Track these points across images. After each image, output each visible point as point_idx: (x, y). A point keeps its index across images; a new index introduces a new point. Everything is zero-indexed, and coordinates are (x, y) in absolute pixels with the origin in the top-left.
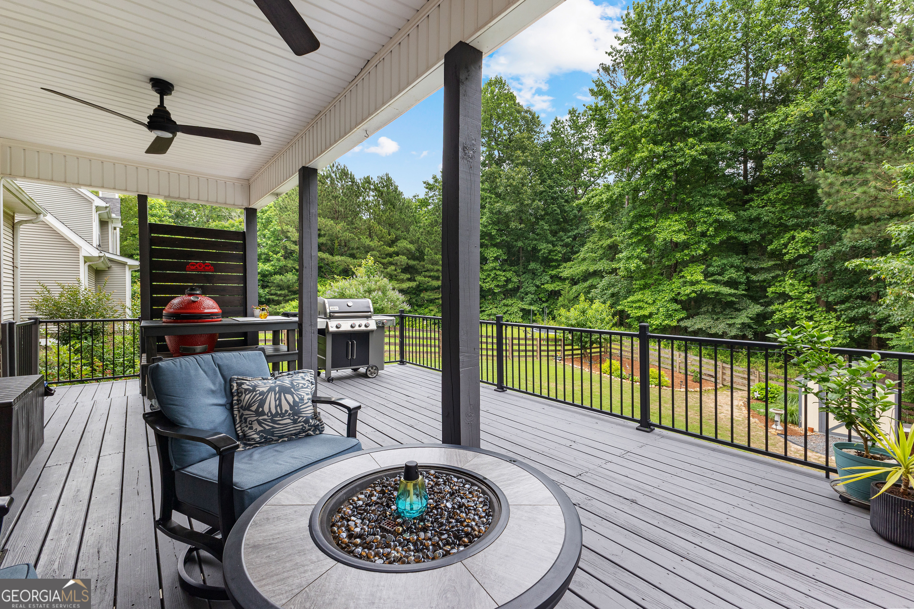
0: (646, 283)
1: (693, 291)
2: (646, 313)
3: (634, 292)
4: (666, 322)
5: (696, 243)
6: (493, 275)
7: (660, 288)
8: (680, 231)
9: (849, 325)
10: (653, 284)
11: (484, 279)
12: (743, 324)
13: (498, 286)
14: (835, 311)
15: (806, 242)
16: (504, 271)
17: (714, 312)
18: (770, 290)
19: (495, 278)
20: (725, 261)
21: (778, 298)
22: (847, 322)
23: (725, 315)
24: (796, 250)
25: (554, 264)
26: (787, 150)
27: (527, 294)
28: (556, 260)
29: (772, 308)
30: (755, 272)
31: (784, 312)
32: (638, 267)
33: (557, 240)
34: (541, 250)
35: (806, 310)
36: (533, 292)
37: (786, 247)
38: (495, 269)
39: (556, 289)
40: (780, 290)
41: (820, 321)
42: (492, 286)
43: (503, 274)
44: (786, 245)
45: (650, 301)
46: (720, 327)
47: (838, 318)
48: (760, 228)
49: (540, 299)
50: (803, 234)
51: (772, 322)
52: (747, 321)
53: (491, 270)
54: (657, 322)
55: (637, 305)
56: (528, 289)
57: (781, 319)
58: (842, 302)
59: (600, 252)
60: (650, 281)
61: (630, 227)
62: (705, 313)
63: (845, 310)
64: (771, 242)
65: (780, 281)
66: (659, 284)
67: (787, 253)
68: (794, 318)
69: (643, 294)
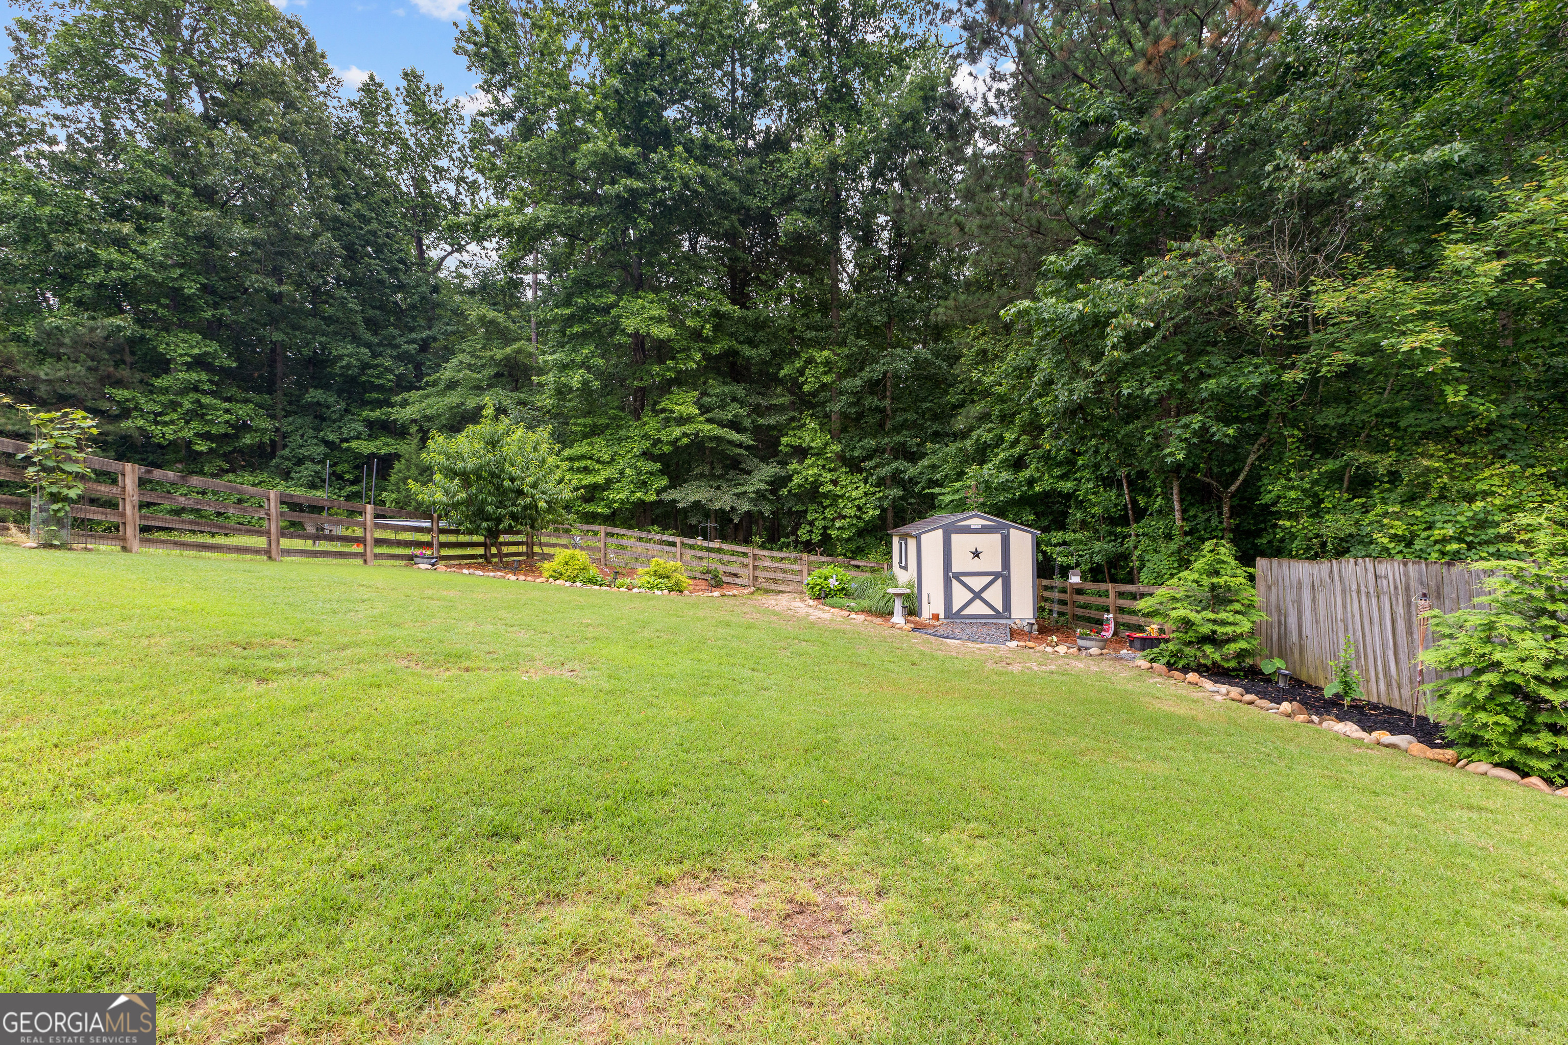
0: (595, 425)
1: (685, 435)
2: (600, 479)
4: (637, 495)
5: (683, 350)
6: (187, 405)
7: (623, 433)
8: (660, 320)
9: (878, 489)
10: (607, 426)
11: (160, 414)
12: (757, 492)
13: (207, 436)
14: (860, 471)
15: (828, 366)
16: (228, 400)
17: (713, 477)
18: (784, 441)
20: (726, 389)
21: (795, 454)
22: (877, 485)
23: (728, 480)
24: (817, 377)
25: (374, 395)
26: (808, 213)
27: (300, 462)
28: (380, 388)
29: (788, 469)
30: (764, 411)
31: (805, 473)
32: (585, 383)
34: (340, 357)
35: (830, 470)
36: (317, 458)
37: (802, 375)
38: (196, 389)
39: (383, 452)
40: (796, 442)
41: (846, 486)
42: (188, 434)
43: (226, 405)
44: (802, 370)
45: (606, 458)
46: (725, 500)
47: (866, 482)
48: (769, 339)
49: (340, 477)
50: (826, 353)
51: (789, 491)
52: (764, 487)
53: (183, 392)
54: (622, 496)
55: (582, 464)
56: (303, 451)
57: (800, 486)
58: (869, 457)
59: (491, 371)
60: (602, 421)
62: (702, 475)
63: (876, 467)
64: (784, 364)
65: (796, 428)
66: (620, 426)
68: (816, 484)
69: (591, 444)
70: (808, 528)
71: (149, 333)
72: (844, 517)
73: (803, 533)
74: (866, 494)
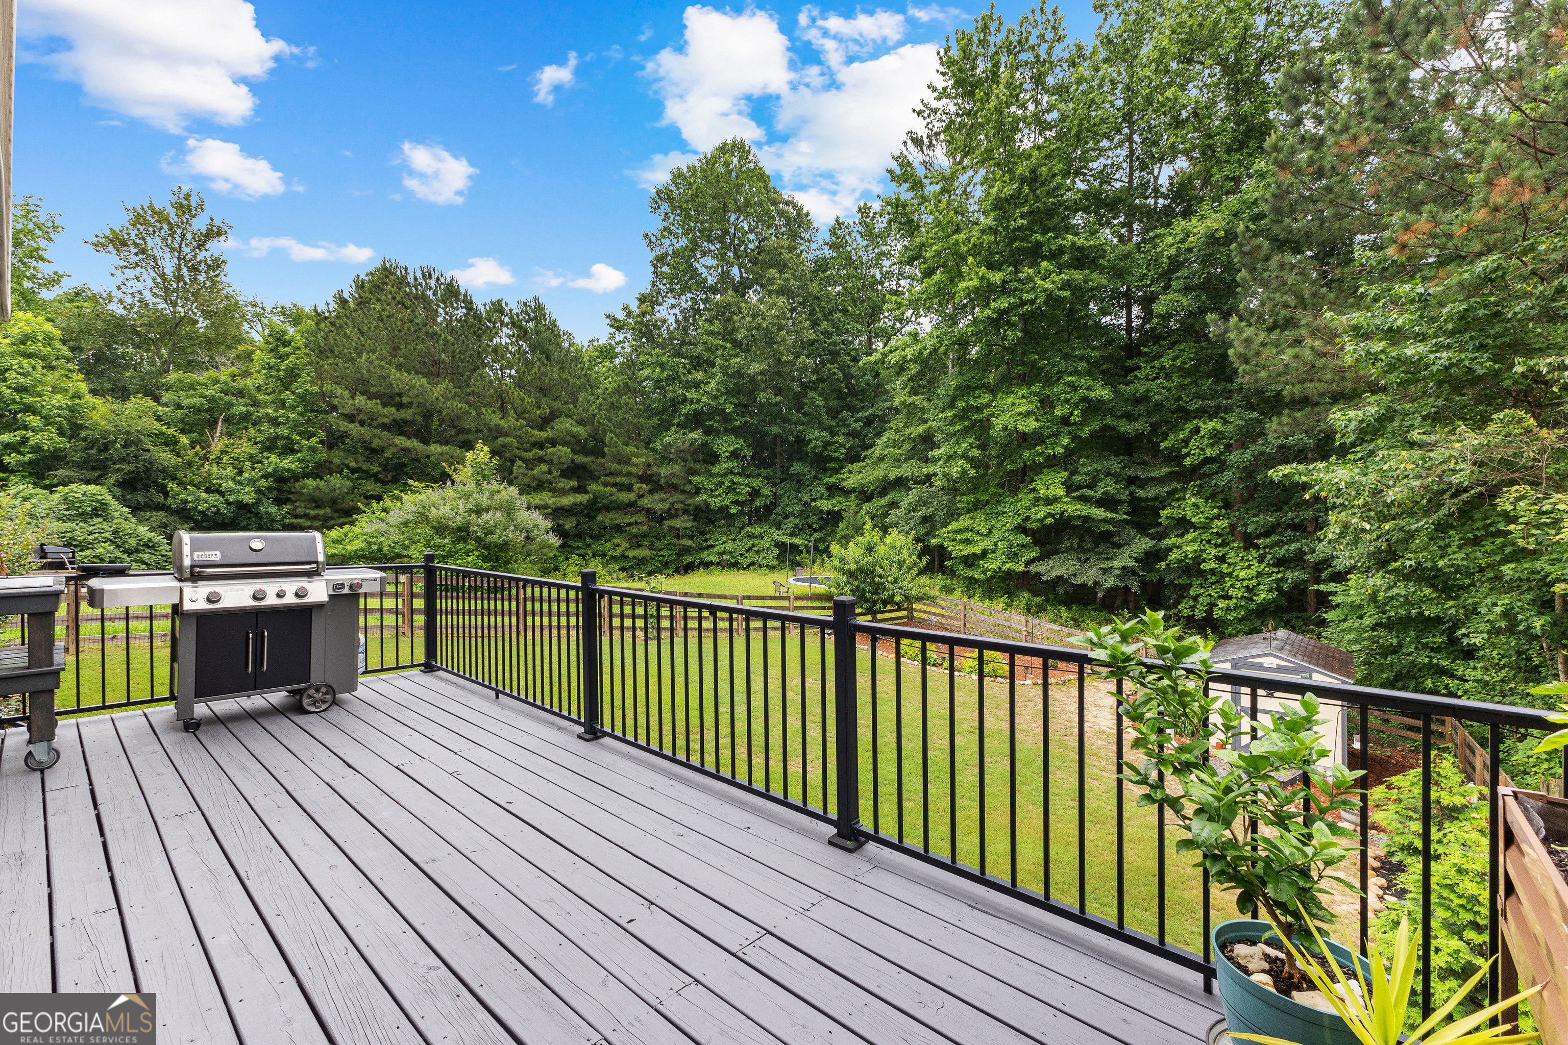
0: (978, 501)
1: (1050, 515)
2: (977, 550)
3: (959, 515)
4: (1008, 566)
5: (1053, 435)
6: (727, 484)
7: (1000, 508)
8: (1028, 414)
9: (1276, 570)
10: (987, 502)
11: (712, 491)
12: (1124, 568)
13: (736, 503)
14: (1257, 547)
15: (1216, 436)
16: (748, 476)
17: (1080, 549)
18: (1164, 513)
19: (729, 490)
20: (1097, 466)
21: (1175, 527)
22: (1274, 565)
23: (1098, 553)
24: (1202, 449)
25: (832, 465)
26: (1187, 289)
27: (786, 517)
28: (837, 459)
29: (1167, 542)
30: (1143, 483)
31: (1185, 548)
32: (964, 472)
33: (838, 425)
34: (810, 441)
35: (1216, 546)
36: (797, 514)
37: (1186, 446)
38: (732, 473)
39: (836, 509)
40: (1178, 513)
41: (1235, 564)
42: (726, 502)
43: (746, 481)
44: (1186, 442)
45: (984, 531)
46: (1089, 575)
47: (1261, 559)
48: (1148, 412)
49: (810, 527)
50: (1211, 425)
51: (1167, 565)
52: (1130, 563)
53: (725, 475)
54: (993, 566)
55: (963, 536)
56: (789, 509)
57: (1180, 561)
58: (1267, 534)
59: (907, 446)
60: (984, 498)
61: (952, 405)
62: (1068, 550)
63: (1271, 547)
64: (1165, 436)
65: (1178, 500)
66: (998, 502)
67: (1188, 454)
68: (1198, 559)
69: (973, 518)
70: (1191, 603)
71: (710, 439)
72: (1230, 598)
73: (1184, 608)
74: (1259, 575)
